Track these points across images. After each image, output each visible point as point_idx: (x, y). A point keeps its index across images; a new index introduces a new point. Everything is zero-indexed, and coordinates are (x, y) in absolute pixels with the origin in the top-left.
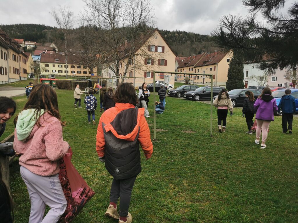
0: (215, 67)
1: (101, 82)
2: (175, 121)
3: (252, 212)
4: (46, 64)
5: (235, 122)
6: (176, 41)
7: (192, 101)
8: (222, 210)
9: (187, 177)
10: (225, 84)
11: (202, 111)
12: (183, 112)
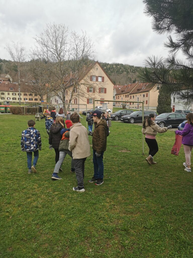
0: (147, 94)
1: (49, 107)
2: (113, 142)
3: (175, 221)
4: (2, 92)
5: (164, 142)
6: (114, 72)
7: (127, 124)
8: (151, 220)
9: (121, 192)
10: (156, 108)
11: (136, 132)
12: (120, 134)
